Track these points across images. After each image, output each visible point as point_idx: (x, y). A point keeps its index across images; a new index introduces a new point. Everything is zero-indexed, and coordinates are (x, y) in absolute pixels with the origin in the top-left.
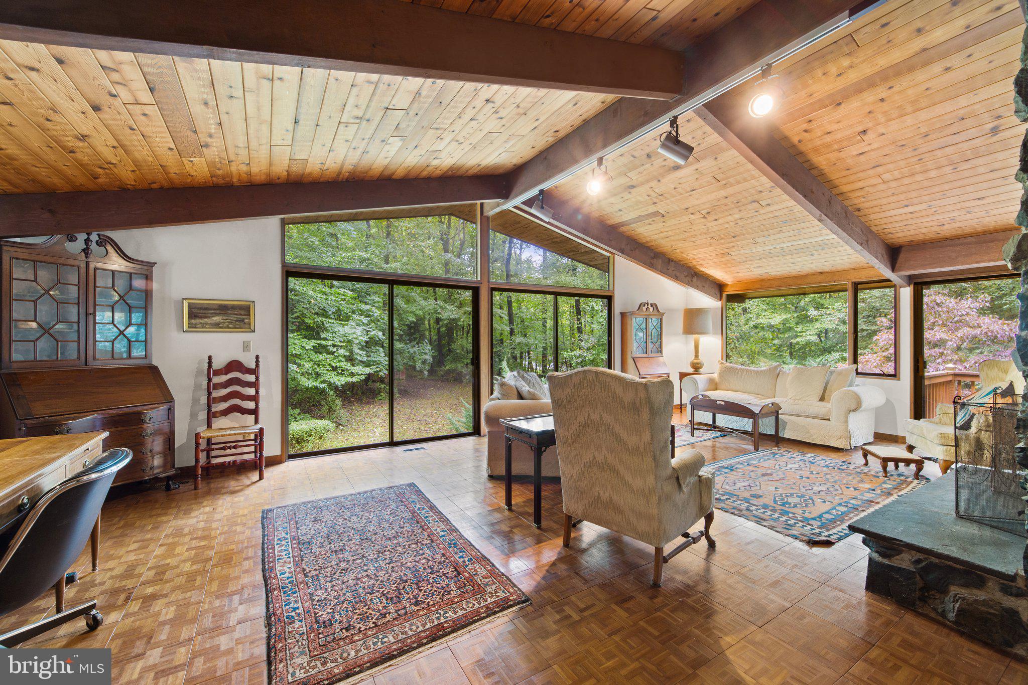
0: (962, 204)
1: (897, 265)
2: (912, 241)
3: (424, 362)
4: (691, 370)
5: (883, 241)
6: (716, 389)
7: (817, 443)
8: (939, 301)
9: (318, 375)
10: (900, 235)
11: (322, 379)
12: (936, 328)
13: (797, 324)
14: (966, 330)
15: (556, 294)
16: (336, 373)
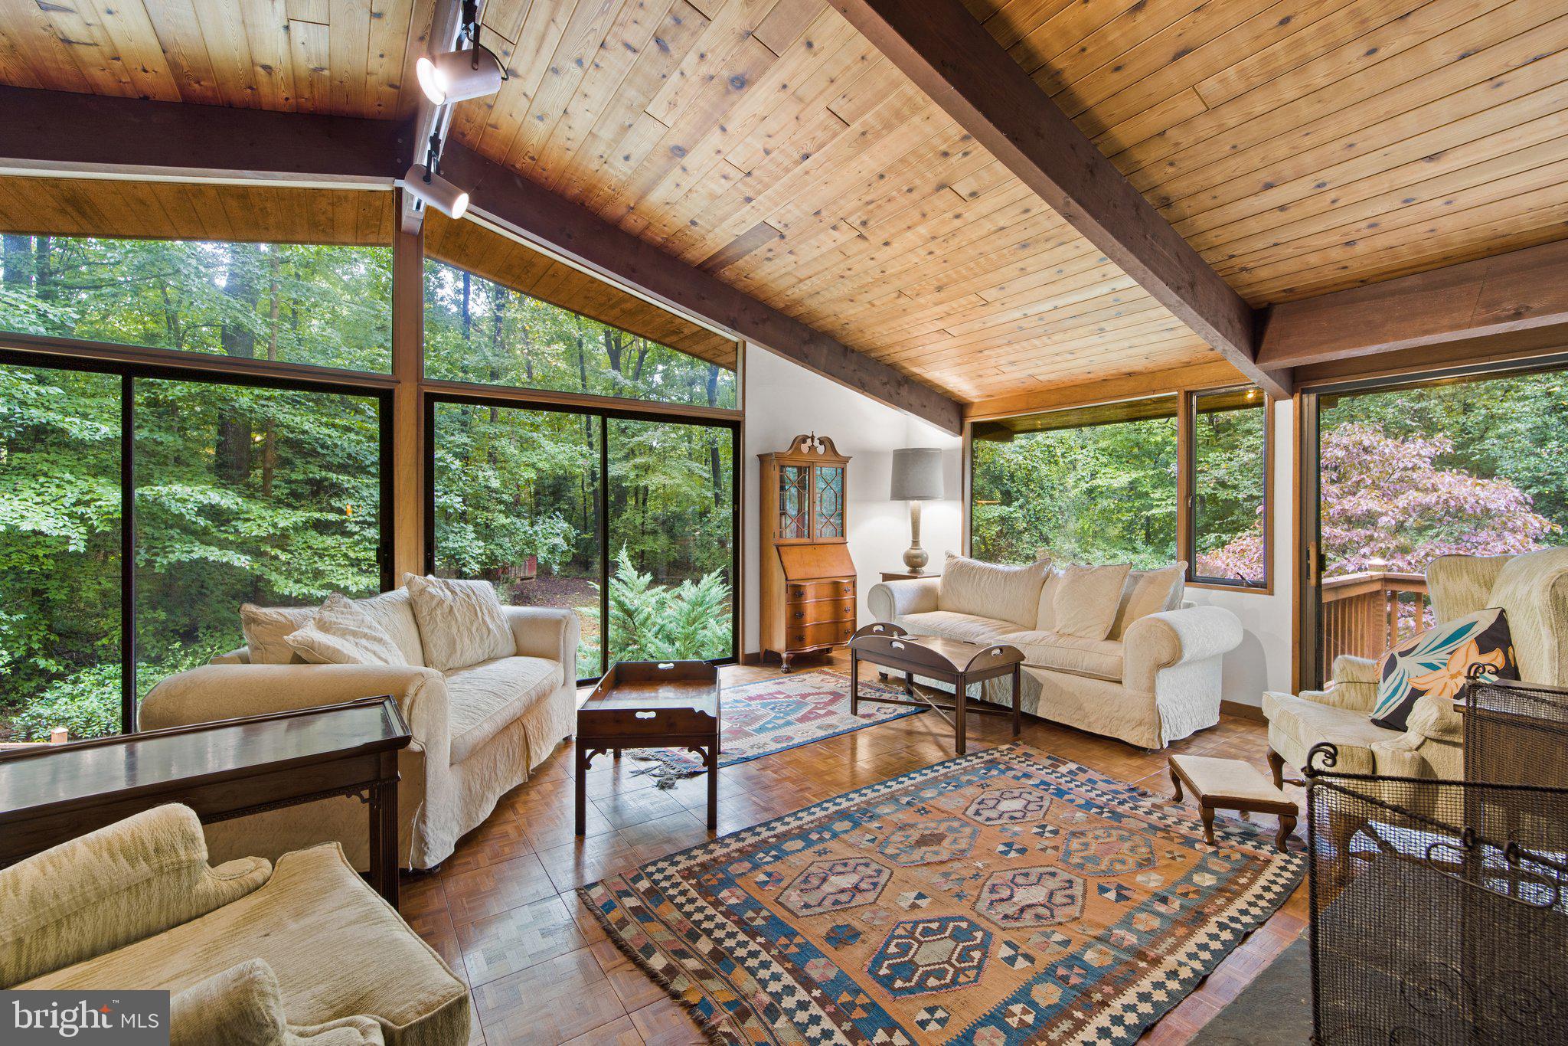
0: (1392, 174)
1: (1264, 346)
2: (1291, 290)
3: (553, 550)
4: (905, 570)
5: (1232, 290)
6: (937, 609)
7: (1098, 732)
8: (1366, 443)
9: (318, 574)
10: (1264, 273)
11: (326, 581)
12: (1363, 492)
13: (1155, 487)
14: (1412, 496)
15: (606, 414)
16: (355, 570)
